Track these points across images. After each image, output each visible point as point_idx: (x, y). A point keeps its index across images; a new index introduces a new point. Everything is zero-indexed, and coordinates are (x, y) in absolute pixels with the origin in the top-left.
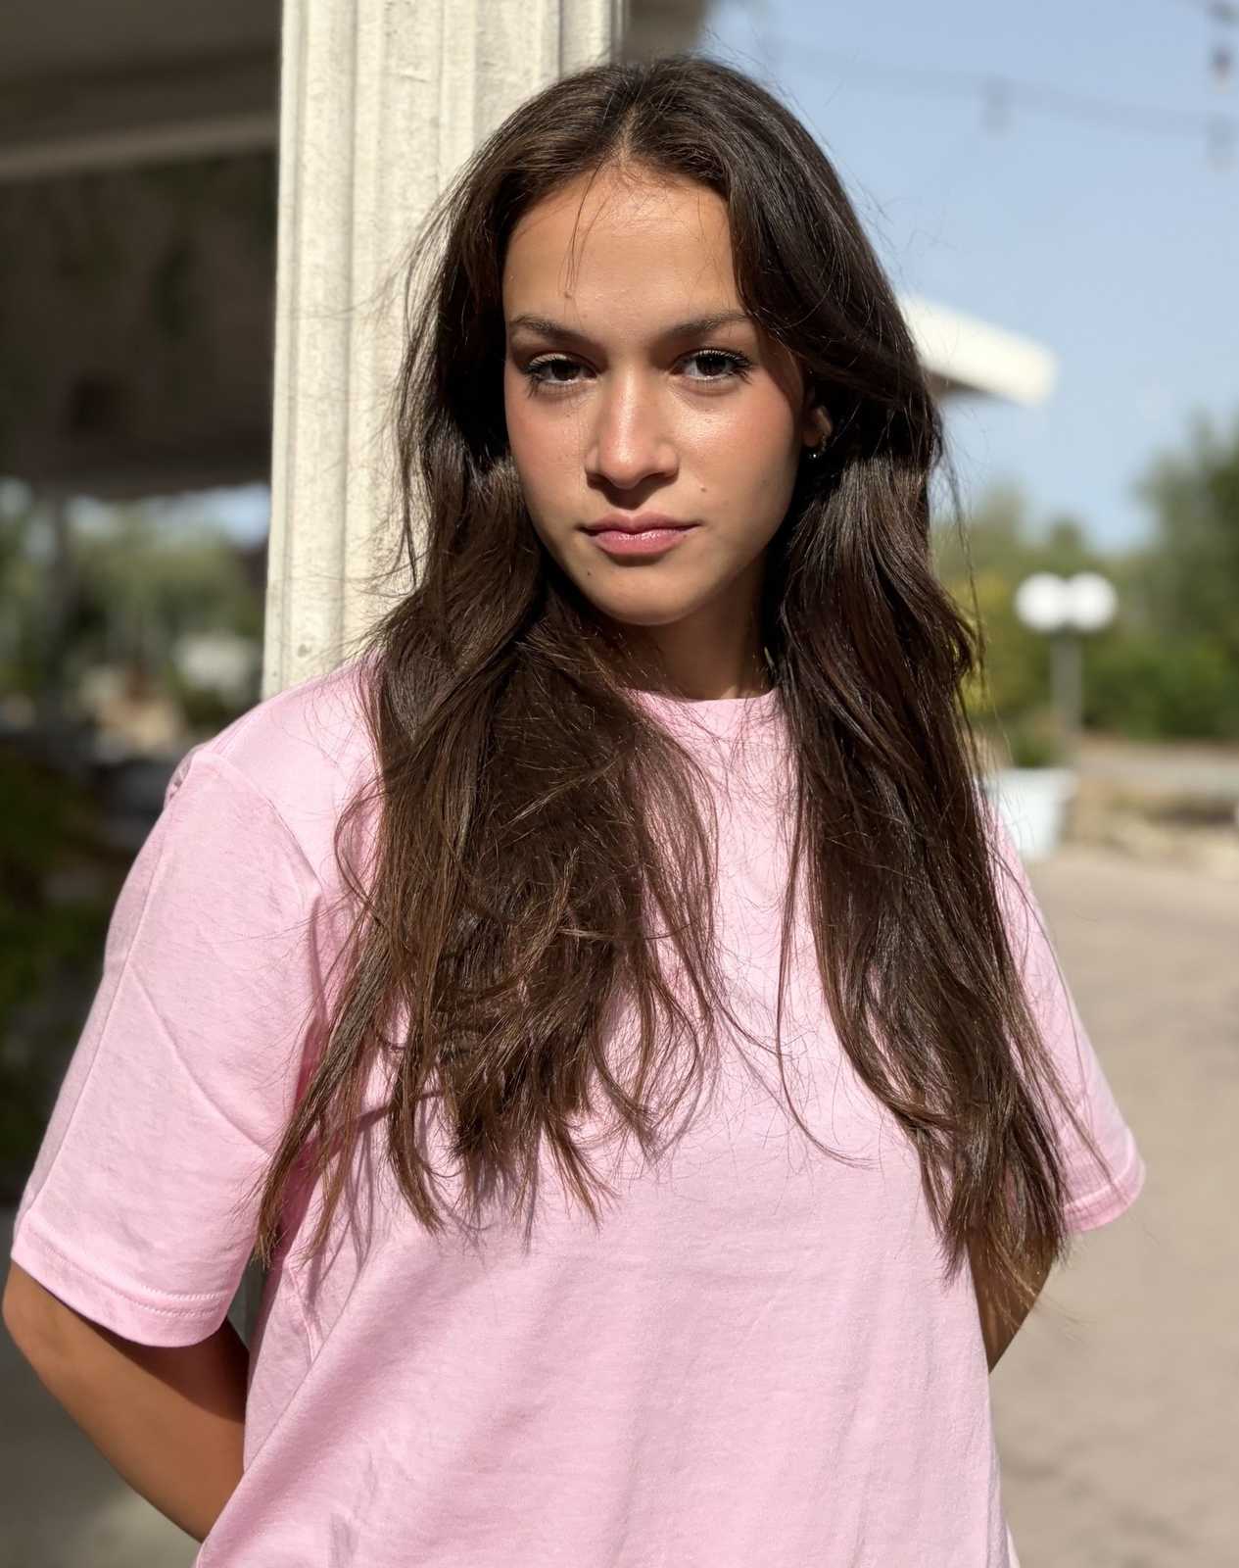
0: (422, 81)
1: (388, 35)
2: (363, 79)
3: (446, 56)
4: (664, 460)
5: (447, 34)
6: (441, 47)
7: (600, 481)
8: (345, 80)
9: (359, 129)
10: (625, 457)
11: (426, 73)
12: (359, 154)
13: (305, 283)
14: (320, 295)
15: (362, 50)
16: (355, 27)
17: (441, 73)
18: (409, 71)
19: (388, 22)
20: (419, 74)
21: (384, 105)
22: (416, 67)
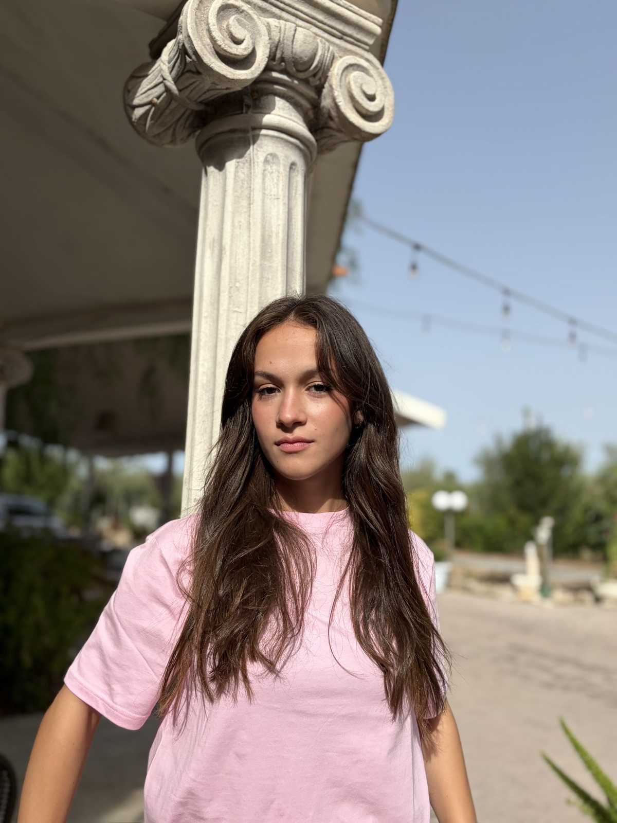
0: (241, 312)
1: (230, 297)
2: (221, 312)
3: (249, 305)
4: (302, 418)
5: (249, 297)
6: (247, 302)
7: (281, 426)
8: (215, 311)
9: (219, 327)
10: (288, 416)
11: (242, 310)
12: (219, 336)
13: (200, 378)
14: (205, 382)
15: (221, 301)
16: (219, 295)
17: (247, 310)
18: (236, 309)
19: (230, 293)
20: (239, 310)
21: (228, 320)
22: (239, 308)
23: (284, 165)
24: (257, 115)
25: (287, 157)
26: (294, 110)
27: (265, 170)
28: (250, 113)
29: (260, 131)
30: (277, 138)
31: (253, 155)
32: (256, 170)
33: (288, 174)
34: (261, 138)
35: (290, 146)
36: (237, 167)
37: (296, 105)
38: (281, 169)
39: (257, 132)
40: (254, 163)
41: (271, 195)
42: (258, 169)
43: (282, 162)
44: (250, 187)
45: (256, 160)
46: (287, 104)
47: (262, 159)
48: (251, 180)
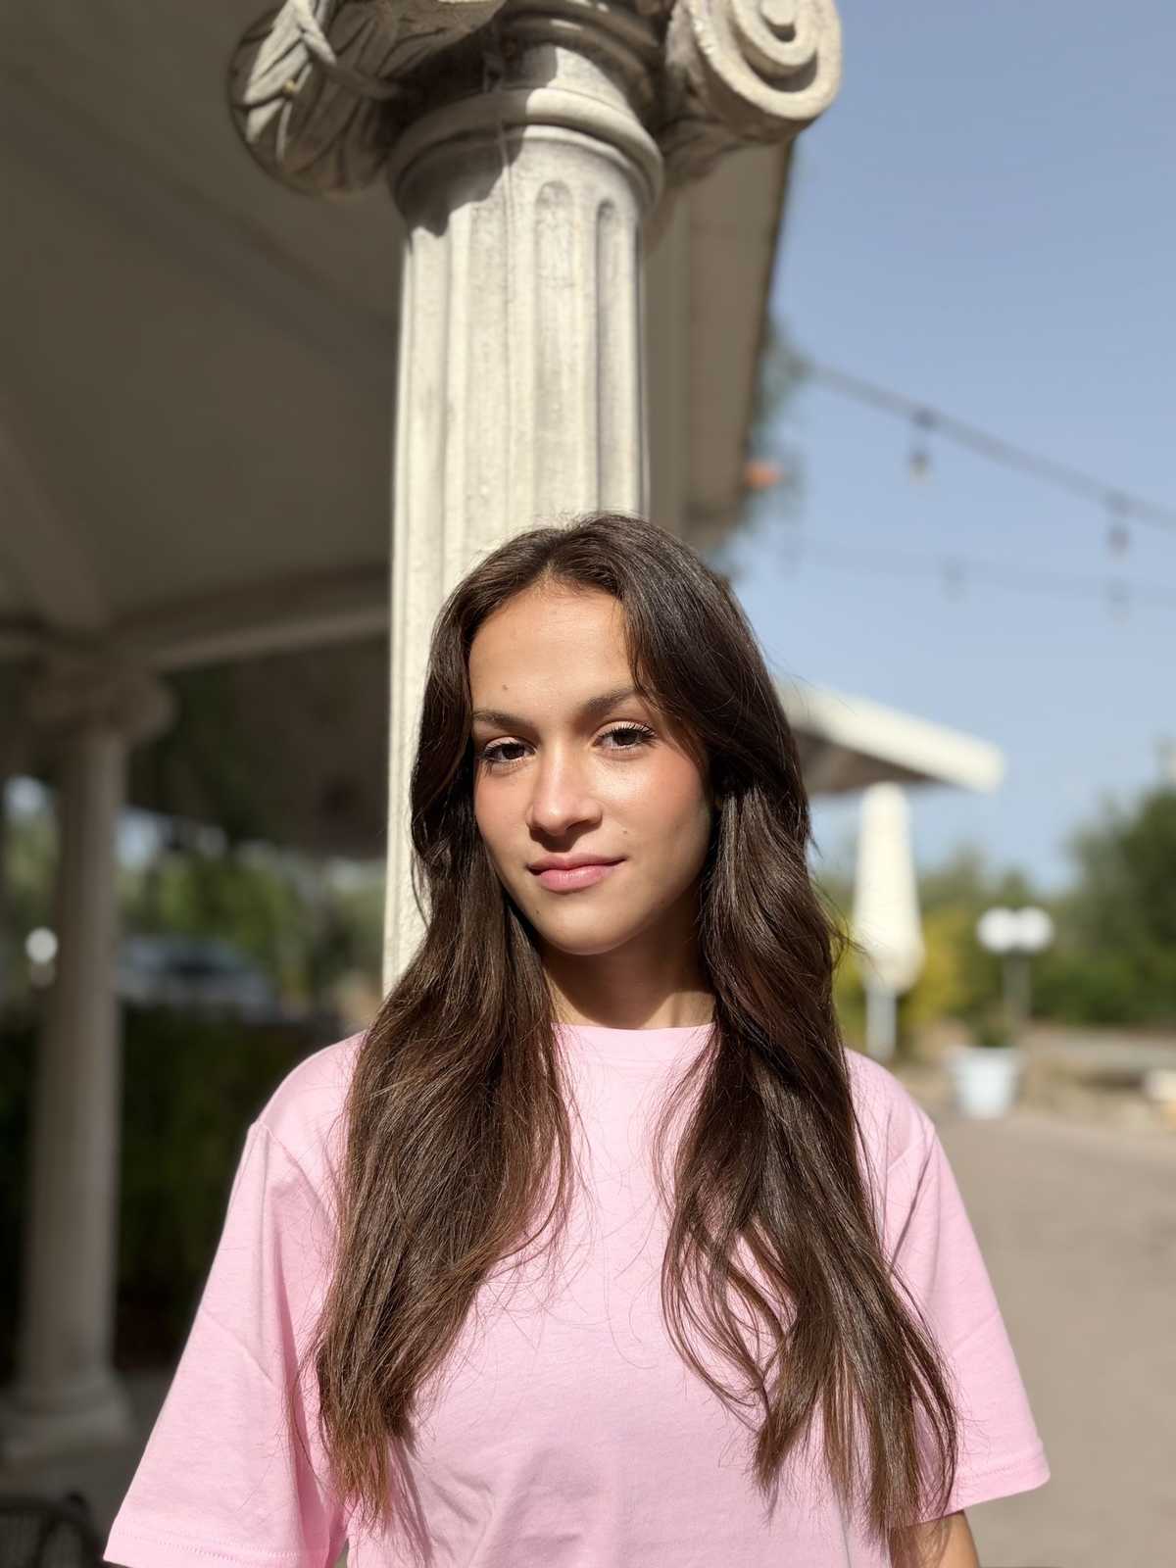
2: (449, 555)
15: (449, 531)
23: (584, 208)
24: (516, 93)
25: (590, 189)
26: (603, 78)
27: (538, 222)
28: (498, 89)
29: (523, 131)
30: (565, 143)
31: (511, 188)
32: (519, 224)
33: (592, 227)
34: (526, 146)
35: (597, 161)
36: (475, 221)
37: (608, 66)
38: (578, 216)
39: (515, 134)
40: (513, 207)
41: (555, 279)
42: (524, 218)
43: (578, 200)
44: (506, 265)
45: (517, 200)
46: (586, 64)
47: (530, 195)
48: (506, 247)
